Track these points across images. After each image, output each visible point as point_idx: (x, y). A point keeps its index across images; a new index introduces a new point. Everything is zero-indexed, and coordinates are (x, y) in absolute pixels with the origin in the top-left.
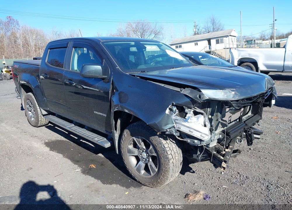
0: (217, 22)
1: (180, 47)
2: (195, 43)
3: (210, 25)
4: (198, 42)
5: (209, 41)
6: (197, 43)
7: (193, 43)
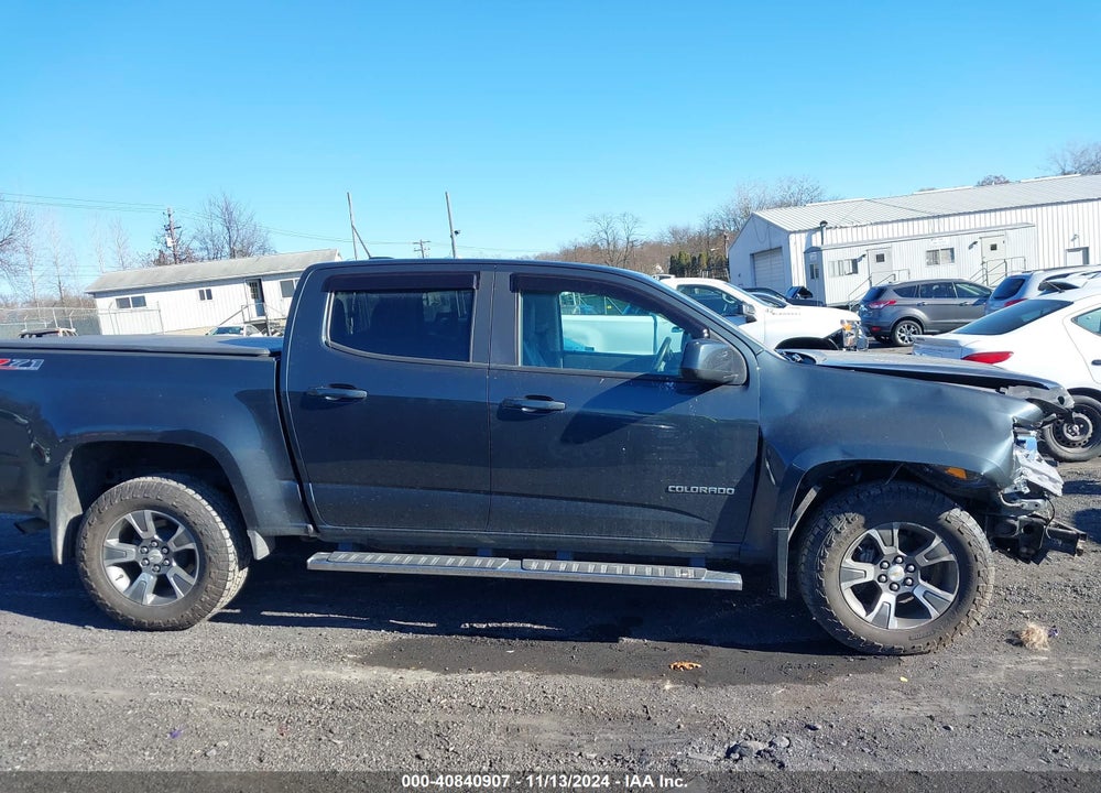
0: (243, 219)
1: (140, 302)
2: (201, 292)
3: (219, 227)
4: (214, 290)
5: (256, 285)
6: (209, 292)
7: (194, 293)
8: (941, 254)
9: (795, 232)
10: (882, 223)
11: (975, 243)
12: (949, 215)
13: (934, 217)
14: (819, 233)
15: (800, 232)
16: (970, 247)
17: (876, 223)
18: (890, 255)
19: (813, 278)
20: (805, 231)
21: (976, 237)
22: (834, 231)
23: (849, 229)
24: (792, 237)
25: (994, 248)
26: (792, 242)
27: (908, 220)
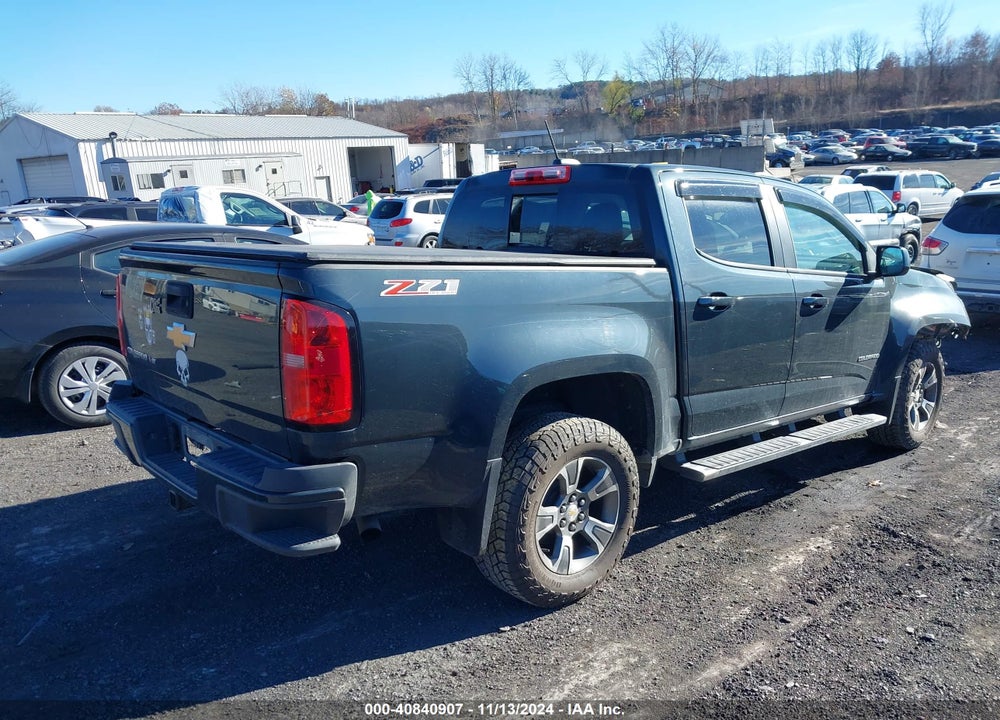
8: (235, 174)
9: (83, 141)
10: (169, 140)
11: (260, 166)
12: (226, 139)
13: (214, 139)
14: (109, 145)
15: (89, 141)
16: (257, 170)
17: (164, 140)
18: (192, 171)
19: (116, 188)
20: (94, 141)
21: (260, 161)
22: (124, 144)
23: (139, 143)
24: (81, 145)
25: (274, 171)
26: (82, 151)
27: (192, 140)
